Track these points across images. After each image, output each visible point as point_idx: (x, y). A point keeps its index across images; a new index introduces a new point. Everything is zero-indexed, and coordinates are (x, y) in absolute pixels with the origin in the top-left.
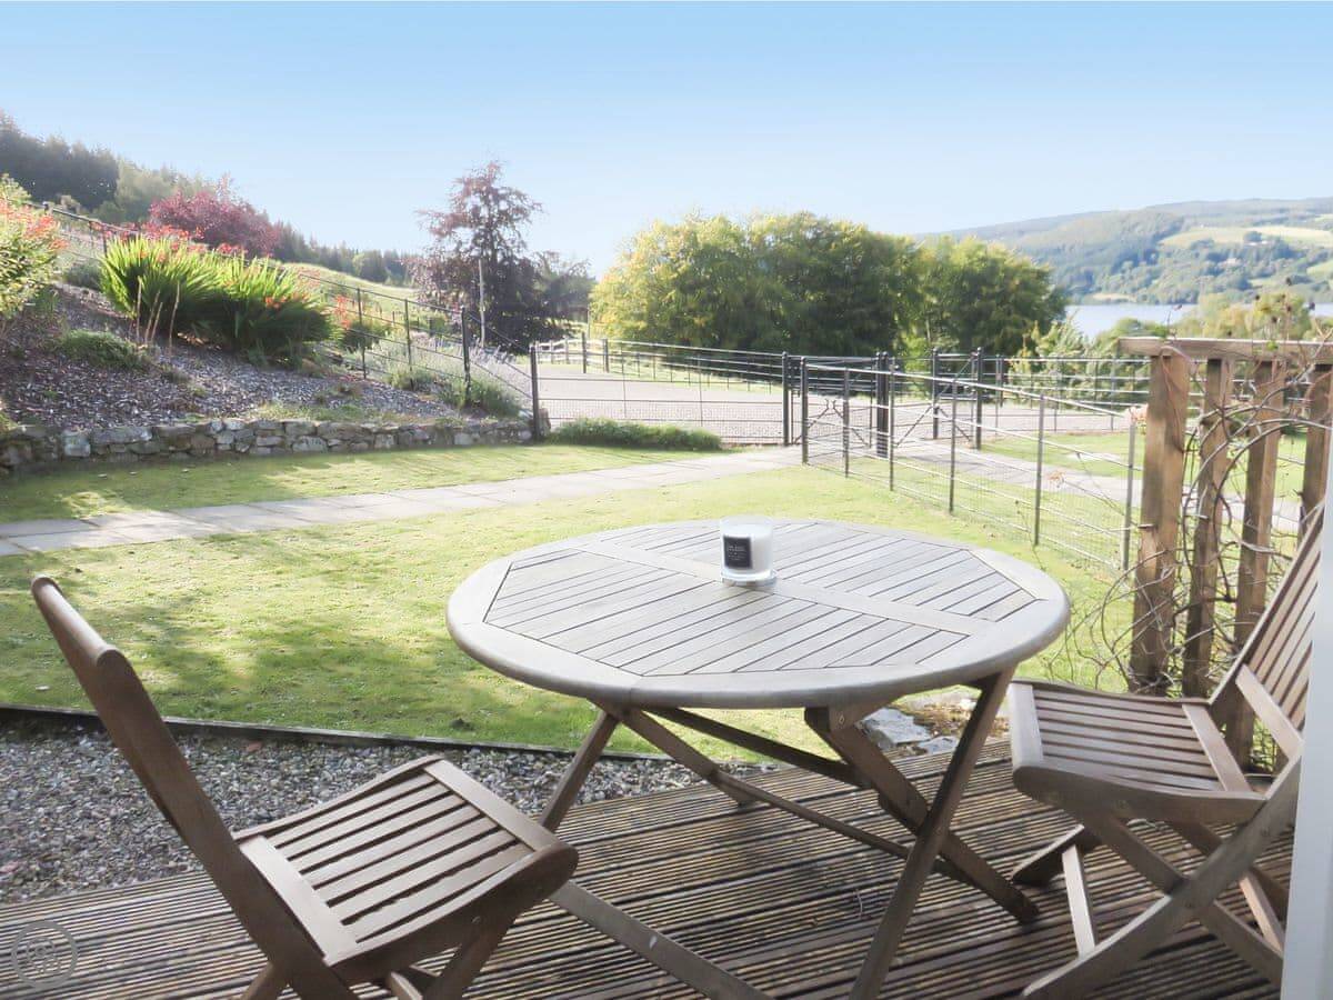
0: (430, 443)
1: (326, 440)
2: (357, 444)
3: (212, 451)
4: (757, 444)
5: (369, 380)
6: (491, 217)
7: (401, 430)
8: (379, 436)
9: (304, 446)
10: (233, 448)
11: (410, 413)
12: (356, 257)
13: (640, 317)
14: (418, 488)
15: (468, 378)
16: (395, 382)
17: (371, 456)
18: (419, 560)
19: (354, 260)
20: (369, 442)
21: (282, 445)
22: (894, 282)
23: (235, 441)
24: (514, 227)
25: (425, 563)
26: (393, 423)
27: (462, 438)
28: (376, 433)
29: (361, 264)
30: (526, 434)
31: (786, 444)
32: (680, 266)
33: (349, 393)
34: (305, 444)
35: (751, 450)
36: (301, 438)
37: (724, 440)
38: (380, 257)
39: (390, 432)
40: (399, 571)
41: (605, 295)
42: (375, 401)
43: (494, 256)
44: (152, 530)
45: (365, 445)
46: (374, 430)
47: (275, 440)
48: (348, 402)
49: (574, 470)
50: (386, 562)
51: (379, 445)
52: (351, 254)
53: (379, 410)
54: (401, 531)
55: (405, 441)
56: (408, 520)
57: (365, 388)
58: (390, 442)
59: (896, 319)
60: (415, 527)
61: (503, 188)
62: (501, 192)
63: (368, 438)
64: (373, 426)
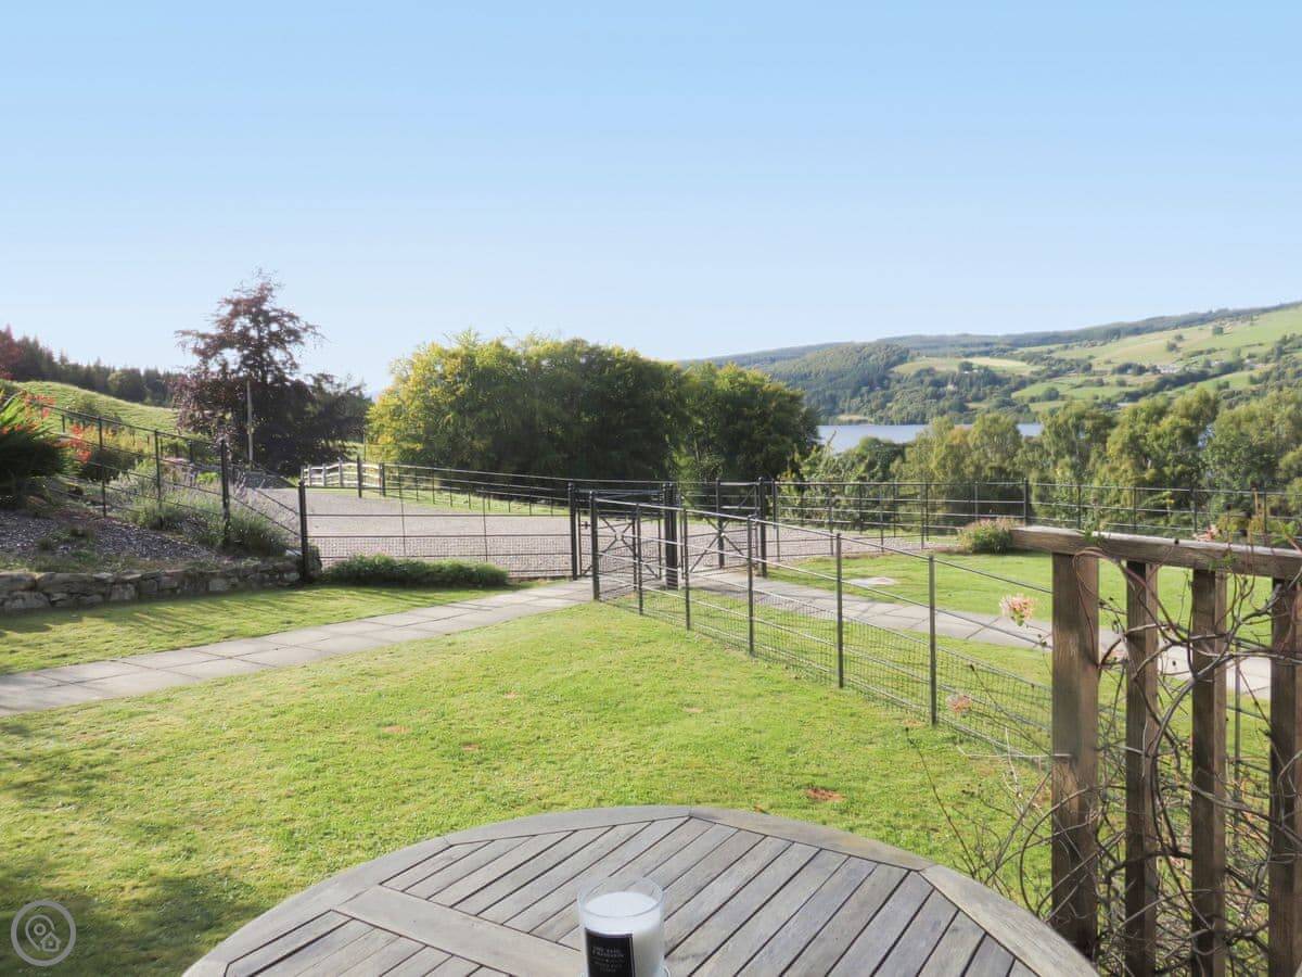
0: (179, 591)
2: (83, 599)
4: (545, 578)
5: (111, 518)
6: (261, 338)
7: (143, 578)
8: (116, 586)
9: (19, 603)
11: (158, 557)
13: (416, 439)
14: (160, 650)
15: (227, 515)
16: (141, 519)
17: (106, 611)
18: (151, 756)
20: (103, 595)
22: (663, 406)
24: (285, 349)
25: (157, 761)
26: (135, 571)
27: (218, 584)
28: (114, 583)
30: (294, 576)
31: (575, 577)
32: (458, 389)
33: (83, 536)
35: (539, 585)
37: (511, 575)
38: (139, 374)
39: (130, 582)
40: (122, 775)
41: (381, 416)
42: (114, 543)
43: (264, 378)
45: (98, 598)
46: (111, 581)
48: (82, 546)
49: (347, 618)
50: (108, 762)
51: (115, 597)
52: (107, 372)
53: (118, 554)
54: (131, 715)
55: (150, 592)
56: (142, 698)
57: (103, 528)
58: (130, 592)
59: (667, 439)
60: (152, 708)
61: (275, 310)
62: (272, 314)
63: (103, 590)
64: (110, 575)
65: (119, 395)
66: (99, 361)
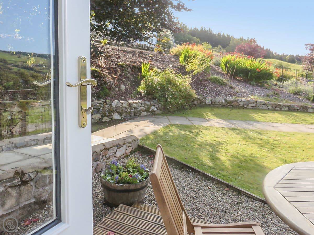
0: (299, 110)
1: (268, 106)
2: (276, 108)
3: (238, 106)
5: (283, 91)
7: (290, 106)
8: (283, 107)
9: (261, 107)
10: (243, 106)
11: (294, 101)
12: (287, 57)
14: (293, 123)
16: (291, 92)
17: (280, 112)
18: (288, 146)
19: (286, 58)
20: (280, 108)
21: (255, 106)
23: (244, 104)
25: (289, 147)
26: (288, 104)
27: (310, 110)
28: (283, 106)
29: (288, 59)
33: (277, 94)
34: (262, 107)
36: (261, 105)
38: (294, 57)
39: (287, 106)
40: (281, 148)
42: (284, 97)
44: (219, 124)
45: (279, 109)
46: (282, 105)
47: (254, 105)
48: (276, 96)
50: (278, 144)
51: (283, 109)
52: (286, 56)
53: (284, 99)
54: (284, 136)
55: (291, 109)
56: (287, 133)
57: (281, 93)
58: (286, 109)
60: (289, 136)
63: (280, 107)
64: (282, 104)
65: (288, 62)
66: (284, 54)
